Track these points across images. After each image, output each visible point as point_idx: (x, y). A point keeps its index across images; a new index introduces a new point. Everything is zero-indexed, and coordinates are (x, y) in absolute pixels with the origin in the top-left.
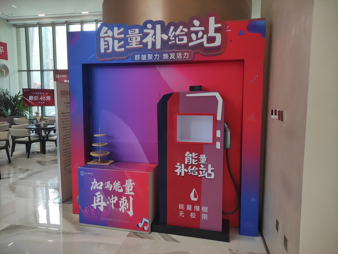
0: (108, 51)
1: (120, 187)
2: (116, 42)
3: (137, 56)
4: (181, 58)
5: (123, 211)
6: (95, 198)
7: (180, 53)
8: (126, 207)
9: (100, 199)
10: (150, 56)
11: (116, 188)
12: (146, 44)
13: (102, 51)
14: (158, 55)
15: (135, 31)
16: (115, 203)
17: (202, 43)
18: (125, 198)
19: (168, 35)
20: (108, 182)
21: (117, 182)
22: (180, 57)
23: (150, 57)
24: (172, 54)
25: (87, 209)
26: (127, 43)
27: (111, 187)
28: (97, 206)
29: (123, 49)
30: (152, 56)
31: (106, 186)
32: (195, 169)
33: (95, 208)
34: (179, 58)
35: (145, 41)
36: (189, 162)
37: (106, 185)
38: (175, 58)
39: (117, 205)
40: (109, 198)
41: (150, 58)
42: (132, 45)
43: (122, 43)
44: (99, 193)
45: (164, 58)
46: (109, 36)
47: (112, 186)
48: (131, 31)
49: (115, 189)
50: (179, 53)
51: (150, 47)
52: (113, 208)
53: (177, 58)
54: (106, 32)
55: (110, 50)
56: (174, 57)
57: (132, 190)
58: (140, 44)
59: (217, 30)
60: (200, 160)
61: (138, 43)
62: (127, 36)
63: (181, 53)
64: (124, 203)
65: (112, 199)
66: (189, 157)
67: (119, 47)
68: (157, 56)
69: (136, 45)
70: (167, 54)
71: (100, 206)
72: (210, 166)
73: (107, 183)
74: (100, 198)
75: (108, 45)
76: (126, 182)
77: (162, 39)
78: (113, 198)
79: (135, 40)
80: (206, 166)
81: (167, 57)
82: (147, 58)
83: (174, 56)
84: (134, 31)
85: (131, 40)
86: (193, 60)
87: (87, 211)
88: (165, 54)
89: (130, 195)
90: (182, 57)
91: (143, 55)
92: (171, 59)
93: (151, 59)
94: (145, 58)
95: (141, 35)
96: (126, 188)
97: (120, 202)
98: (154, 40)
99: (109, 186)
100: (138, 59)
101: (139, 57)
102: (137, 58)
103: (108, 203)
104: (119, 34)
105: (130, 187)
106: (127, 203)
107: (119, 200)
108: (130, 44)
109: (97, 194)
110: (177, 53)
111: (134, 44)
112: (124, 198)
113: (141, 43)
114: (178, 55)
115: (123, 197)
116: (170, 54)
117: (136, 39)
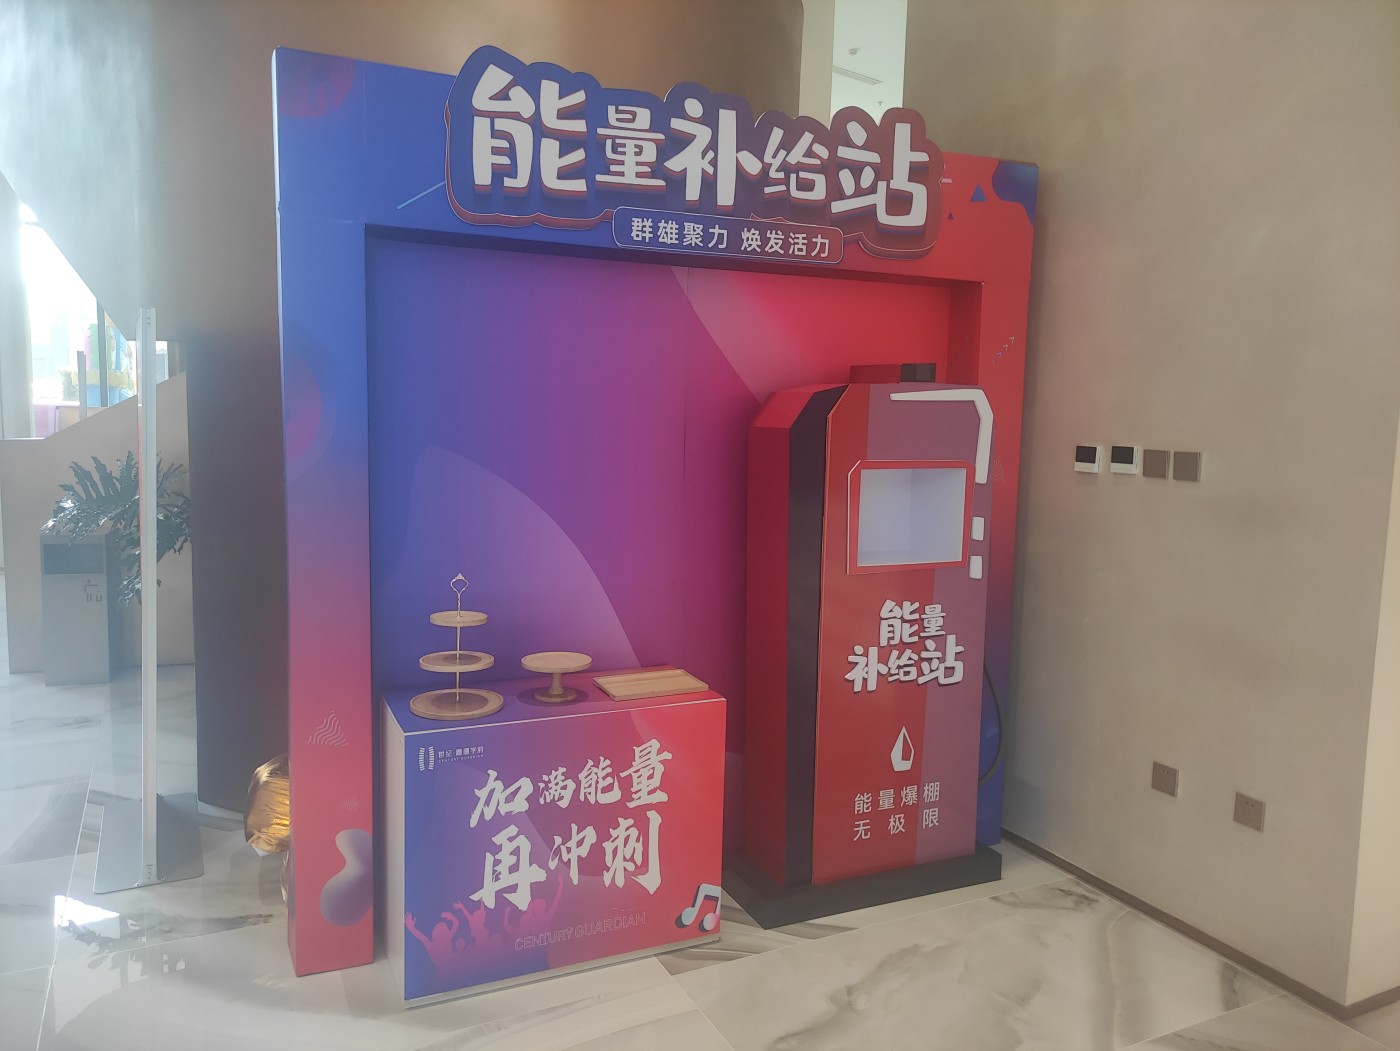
0: (508, 182)
1: (609, 780)
2: (550, 147)
3: (641, 225)
4: (804, 253)
5: (620, 882)
6: (489, 858)
7: (801, 236)
8: (632, 859)
9: (513, 859)
10: (694, 230)
11: (592, 790)
12: (678, 181)
13: (482, 176)
14: (725, 232)
15: (634, 114)
16: (584, 855)
17: (872, 209)
18: (630, 822)
19: (761, 158)
20: (554, 773)
21: (596, 765)
22: (800, 250)
23: (693, 233)
24: (773, 236)
25: (450, 921)
26: (597, 161)
27: (568, 795)
28: (499, 894)
29: (579, 185)
30: (699, 231)
31: (547, 794)
32: (910, 659)
33: (490, 903)
34: (796, 253)
35: (674, 164)
36: (893, 638)
37: (546, 785)
38: (782, 252)
39: (594, 863)
40: (558, 840)
41: (694, 237)
42: (622, 174)
43: (579, 155)
44: (512, 830)
45: (745, 244)
46: (516, 116)
47: (571, 785)
48: (617, 111)
49: (585, 796)
50: (797, 236)
51: (693, 192)
52: (575, 882)
53: (790, 252)
54: (503, 95)
55: (522, 181)
56: (779, 245)
57: (658, 784)
58: (652, 175)
59: (917, 173)
60: (926, 625)
61: (647, 169)
62: (601, 131)
63: (805, 235)
64: (625, 846)
65: (572, 844)
66: (894, 618)
67: (564, 174)
68: (721, 236)
69: (637, 176)
70: (757, 232)
71: (513, 888)
72: (951, 639)
73: (552, 777)
74: (516, 852)
75: (511, 152)
76: (637, 754)
77: (740, 171)
78: (576, 838)
79: (637, 154)
80: (940, 642)
81: (754, 245)
82: (681, 235)
83: (780, 242)
84: (630, 117)
85: (620, 149)
86: (841, 267)
87: (450, 929)
88: (749, 231)
89: (650, 807)
90: (809, 251)
91: (667, 222)
92: (770, 251)
93: (697, 241)
94: (675, 236)
95: (661, 136)
96: (635, 780)
97: (608, 846)
98: (710, 170)
99: (559, 791)
100: (644, 238)
101: (647, 229)
102: (640, 229)
103: (553, 864)
104: (563, 114)
105: (651, 772)
106: (638, 840)
107: (604, 835)
108: (613, 168)
109: (500, 839)
110: (791, 234)
111: (629, 171)
112: (624, 823)
113: (657, 169)
114: (796, 241)
115: (621, 820)
116: (768, 235)
117: (639, 151)
